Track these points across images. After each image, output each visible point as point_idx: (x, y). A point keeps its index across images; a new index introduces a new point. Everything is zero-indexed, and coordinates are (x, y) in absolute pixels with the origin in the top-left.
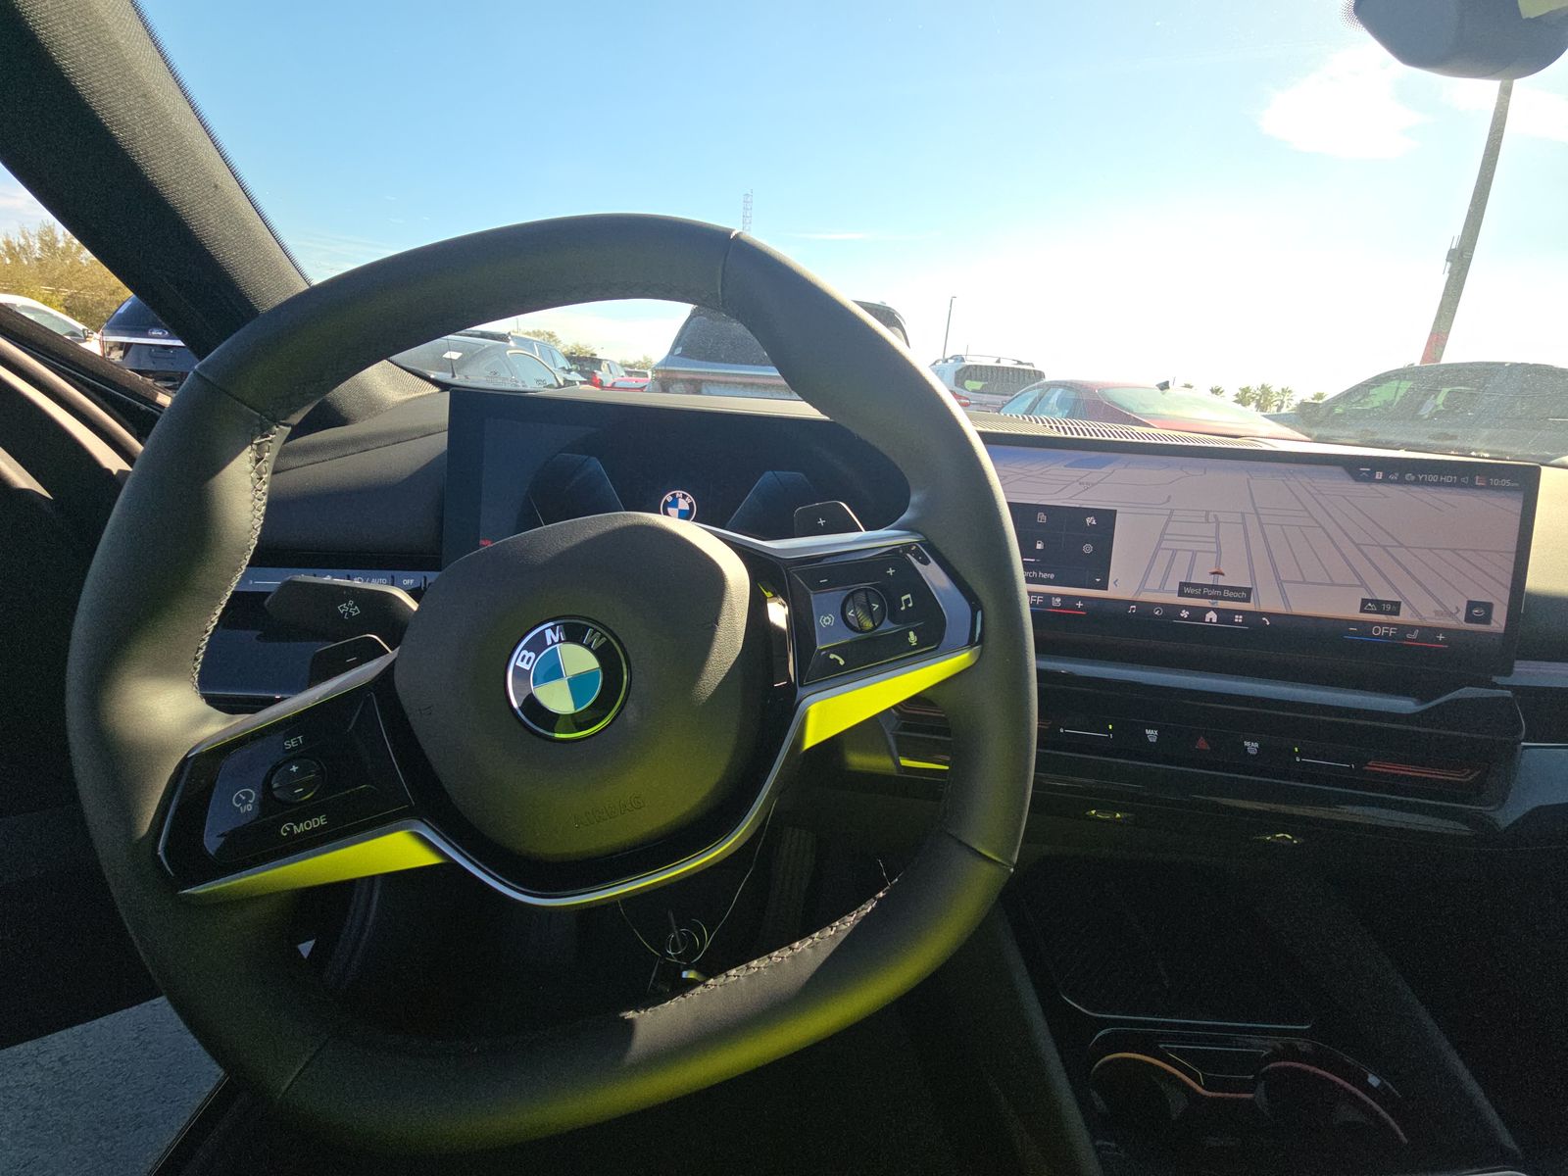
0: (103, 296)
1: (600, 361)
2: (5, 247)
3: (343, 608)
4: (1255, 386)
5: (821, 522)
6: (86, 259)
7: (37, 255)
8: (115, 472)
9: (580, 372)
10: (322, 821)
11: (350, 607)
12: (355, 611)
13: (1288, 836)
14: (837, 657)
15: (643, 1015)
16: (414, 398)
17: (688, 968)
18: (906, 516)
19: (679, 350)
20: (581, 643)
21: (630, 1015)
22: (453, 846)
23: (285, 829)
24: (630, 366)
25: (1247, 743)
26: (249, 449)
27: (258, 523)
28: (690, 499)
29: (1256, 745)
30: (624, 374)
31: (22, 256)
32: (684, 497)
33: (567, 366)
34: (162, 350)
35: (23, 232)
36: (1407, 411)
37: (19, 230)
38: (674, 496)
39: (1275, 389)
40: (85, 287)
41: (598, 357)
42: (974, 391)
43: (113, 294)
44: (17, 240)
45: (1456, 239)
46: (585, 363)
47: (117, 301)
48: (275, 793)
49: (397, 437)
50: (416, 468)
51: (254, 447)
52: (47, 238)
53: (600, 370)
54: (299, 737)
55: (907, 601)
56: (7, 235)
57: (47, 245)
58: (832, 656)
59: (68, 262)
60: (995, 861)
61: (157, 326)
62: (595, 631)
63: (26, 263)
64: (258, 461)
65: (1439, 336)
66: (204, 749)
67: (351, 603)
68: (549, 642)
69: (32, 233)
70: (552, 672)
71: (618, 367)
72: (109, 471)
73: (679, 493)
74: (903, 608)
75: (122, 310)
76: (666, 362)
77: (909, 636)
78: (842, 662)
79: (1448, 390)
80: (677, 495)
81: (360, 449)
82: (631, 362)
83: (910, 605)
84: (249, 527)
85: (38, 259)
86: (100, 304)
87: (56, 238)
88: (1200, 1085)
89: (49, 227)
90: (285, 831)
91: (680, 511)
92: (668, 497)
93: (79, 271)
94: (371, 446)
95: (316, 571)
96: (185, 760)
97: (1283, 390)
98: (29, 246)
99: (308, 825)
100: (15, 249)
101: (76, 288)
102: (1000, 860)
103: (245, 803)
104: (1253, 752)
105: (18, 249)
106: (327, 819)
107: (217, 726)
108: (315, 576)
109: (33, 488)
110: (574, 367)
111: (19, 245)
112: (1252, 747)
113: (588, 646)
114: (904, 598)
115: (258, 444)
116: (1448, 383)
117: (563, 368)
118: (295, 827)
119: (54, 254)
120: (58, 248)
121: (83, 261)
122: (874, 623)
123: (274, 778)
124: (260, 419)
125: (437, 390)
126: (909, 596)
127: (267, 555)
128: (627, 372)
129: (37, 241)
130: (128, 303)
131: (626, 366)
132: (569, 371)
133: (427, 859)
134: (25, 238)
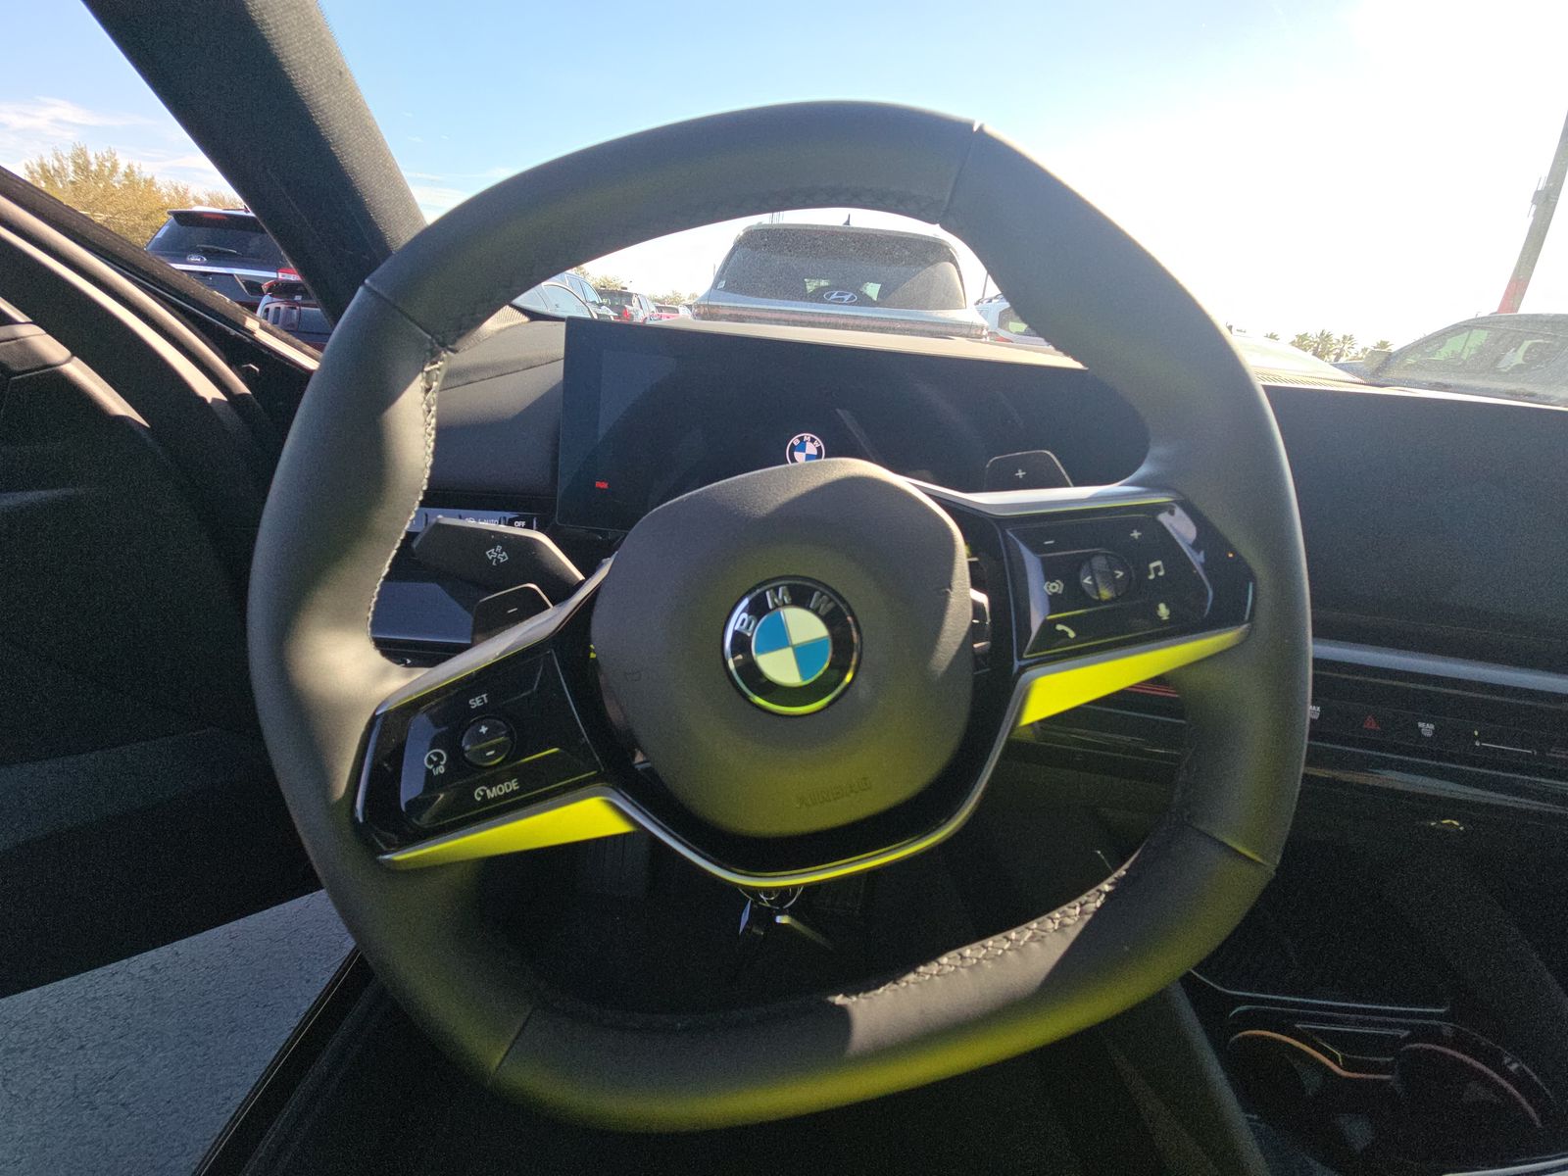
0: (137, 221)
1: (630, 295)
2: (40, 171)
3: (491, 554)
4: (1314, 332)
5: (1020, 474)
6: (119, 183)
7: (72, 179)
8: (209, 401)
9: (611, 307)
10: (514, 785)
11: (498, 553)
12: (503, 557)
13: (1455, 823)
14: (1067, 629)
15: (856, 1003)
16: (510, 327)
17: (782, 913)
18: (1143, 471)
19: (722, 284)
20: (808, 608)
21: (839, 1000)
22: (644, 813)
23: (478, 794)
24: (659, 301)
25: (1421, 725)
26: (420, 377)
27: (429, 461)
28: (819, 442)
29: (1432, 727)
30: (654, 309)
31: (57, 179)
32: (813, 440)
33: (597, 299)
34: (201, 277)
35: (56, 154)
36: (1487, 362)
37: (52, 152)
38: (801, 439)
39: (1337, 336)
40: (119, 212)
41: (628, 291)
42: (1018, 333)
43: (147, 219)
44: (51, 163)
45: (1542, 181)
46: (618, 296)
47: (151, 227)
48: (466, 755)
49: (500, 370)
50: (528, 403)
51: (424, 374)
52: (80, 161)
53: (632, 305)
54: (484, 696)
55: (1157, 569)
56: (42, 158)
57: (80, 168)
58: (1060, 627)
59: (101, 185)
60: (1253, 860)
61: (196, 251)
62: (822, 594)
63: (61, 186)
64: (427, 390)
65: (1518, 285)
66: (392, 706)
67: (499, 548)
68: (771, 606)
69: (66, 155)
70: (778, 638)
71: (649, 303)
72: (203, 400)
73: (807, 436)
74: (1152, 577)
75: (160, 235)
76: (709, 296)
77: (1158, 609)
78: (1072, 634)
79: (1530, 342)
80: (805, 438)
81: (465, 382)
82: (660, 297)
83: (1161, 573)
84: (423, 466)
85: (73, 183)
86: (135, 229)
87: (89, 162)
88: (1339, 1066)
89: (81, 149)
90: (479, 795)
91: (807, 455)
92: (795, 441)
93: (112, 195)
94: (475, 378)
95: (462, 512)
96: (374, 718)
97: (1345, 337)
98: (63, 169)
99: (501, 789)
100: (49, 172)
101: (111, 213)
102: (1259, 859)
103: (437, 764)
104: (1429, 735)
105: (52, 172)
106: (519, 783)
107: (397, 683)
108: (460, 517)
109: (130, 415)
110: (605, 301)
111: (54, 168)
112: (1427, 729)
113: (816, 612)
114: (1153, 565)
115: (428, 373)
116: (1531, 335)
117: (594, 302)
118: (488, 791)
119: (87, 177)
120: (91, 171)
121: (116, 185)
122: (1116, 593)
123: (464, 738)
124: (432, 343)
125: (526, 319)
126: (1159, 563)
127: (436, 497)
128: (657, 307)
129: (70, 164)
130: (166, 228)
131: (656, 301)
132: (601, 305)
133: (619, 827)
134: (59, 160)
